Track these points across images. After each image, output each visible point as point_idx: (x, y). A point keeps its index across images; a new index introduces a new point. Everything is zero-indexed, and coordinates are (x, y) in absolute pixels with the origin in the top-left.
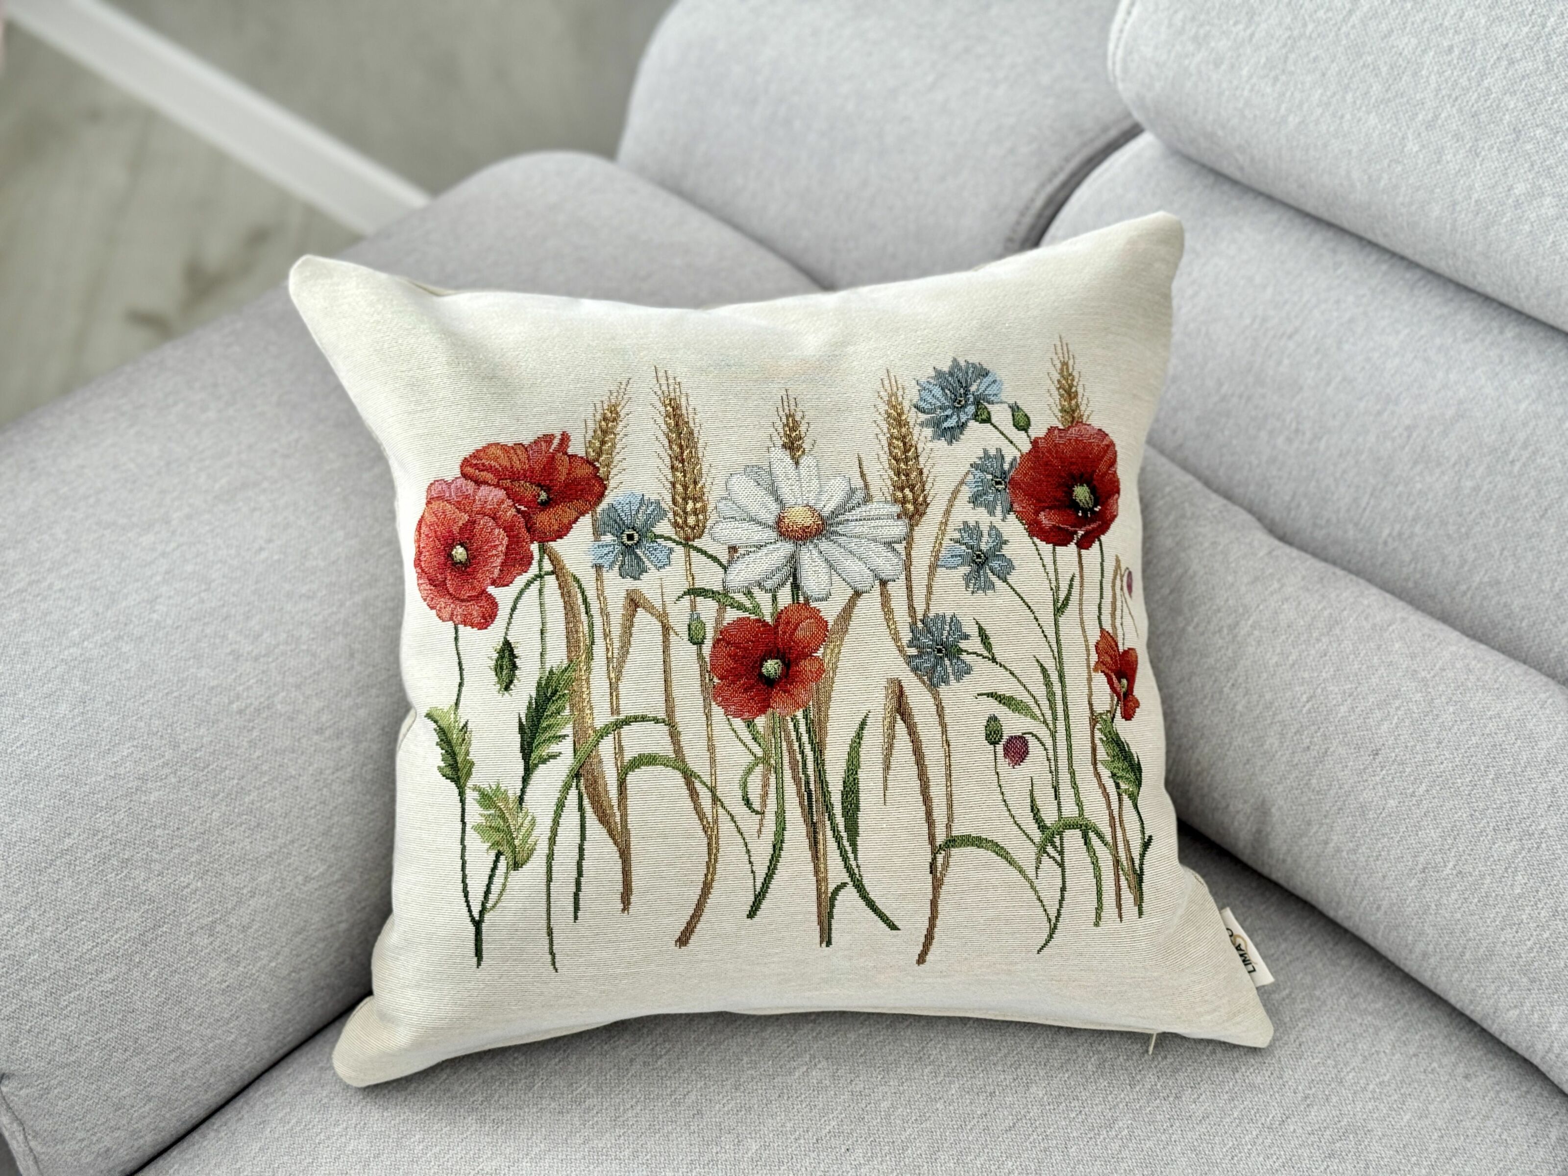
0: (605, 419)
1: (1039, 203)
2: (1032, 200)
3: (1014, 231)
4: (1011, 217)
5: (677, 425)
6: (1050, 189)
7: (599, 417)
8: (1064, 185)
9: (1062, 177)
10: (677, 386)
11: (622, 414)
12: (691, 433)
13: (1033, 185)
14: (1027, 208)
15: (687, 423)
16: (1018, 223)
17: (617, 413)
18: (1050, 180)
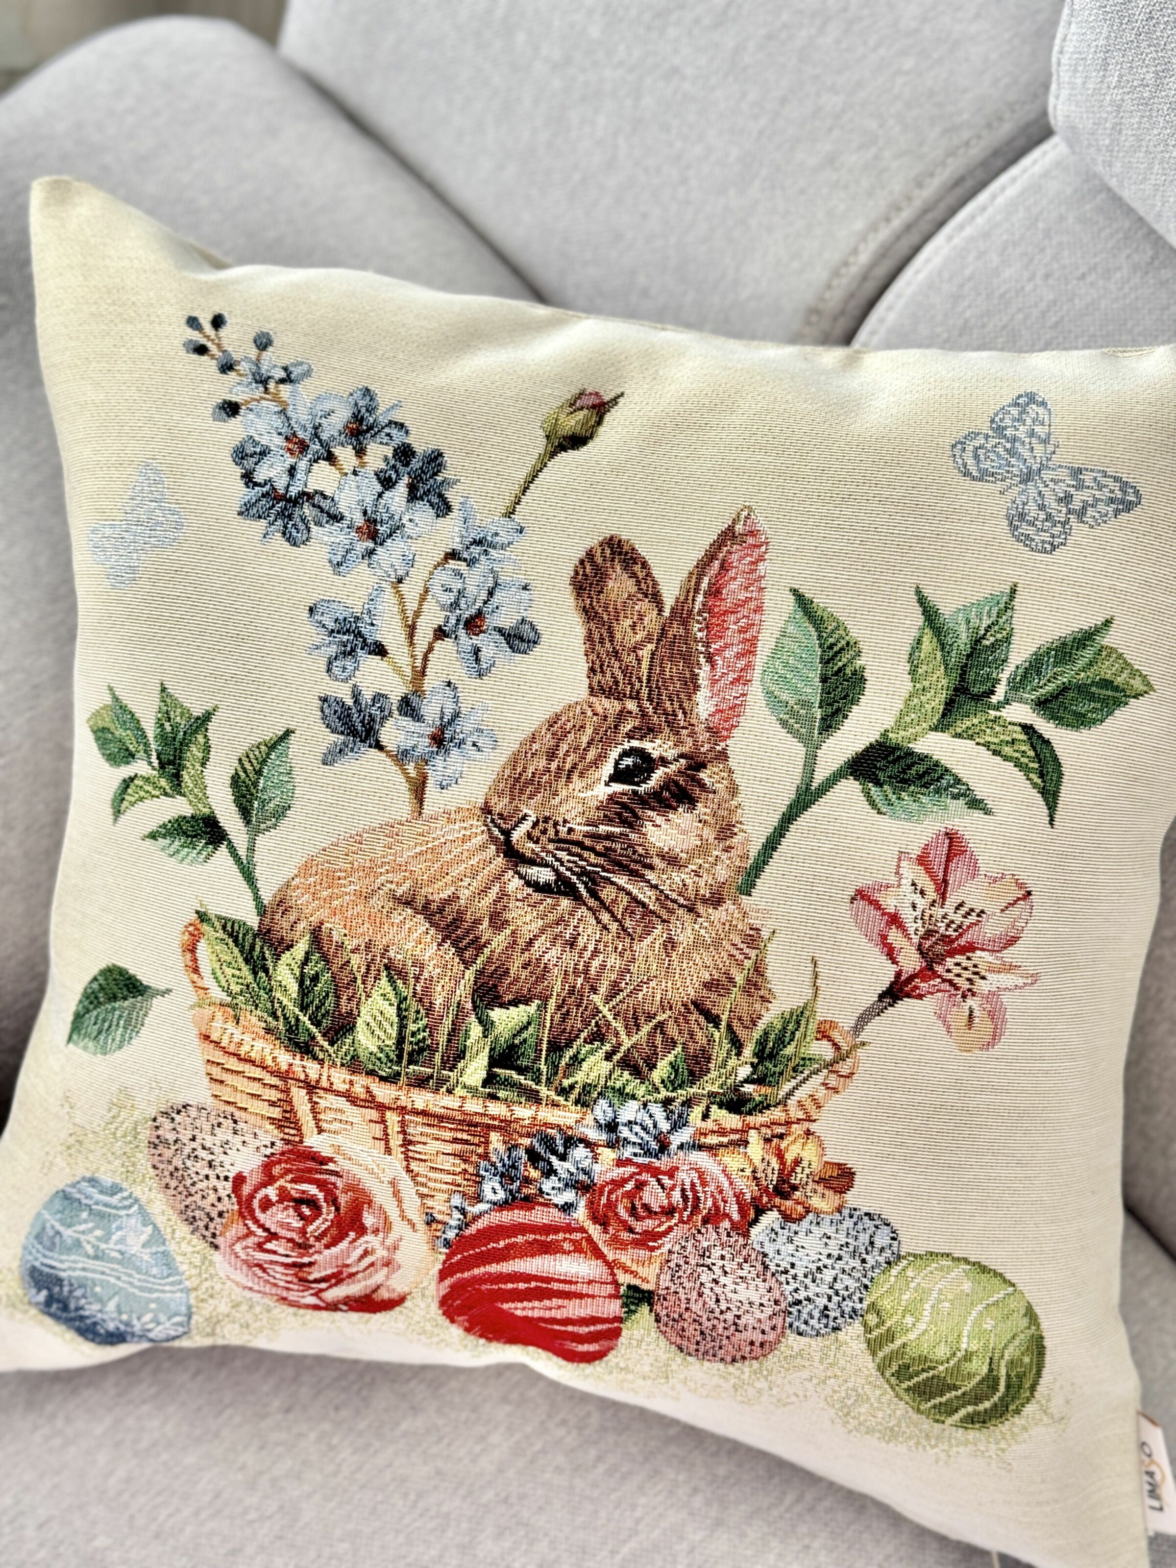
1: (864, 258)
2: (855, 251)
3: (822, 299)
4: (819, 274)
6: (884, 234)
8: (908, 228)
9: (906, 215)
13: (859, 225)
14: (846, 264)
16: (829, 287)
18: (888, 220)
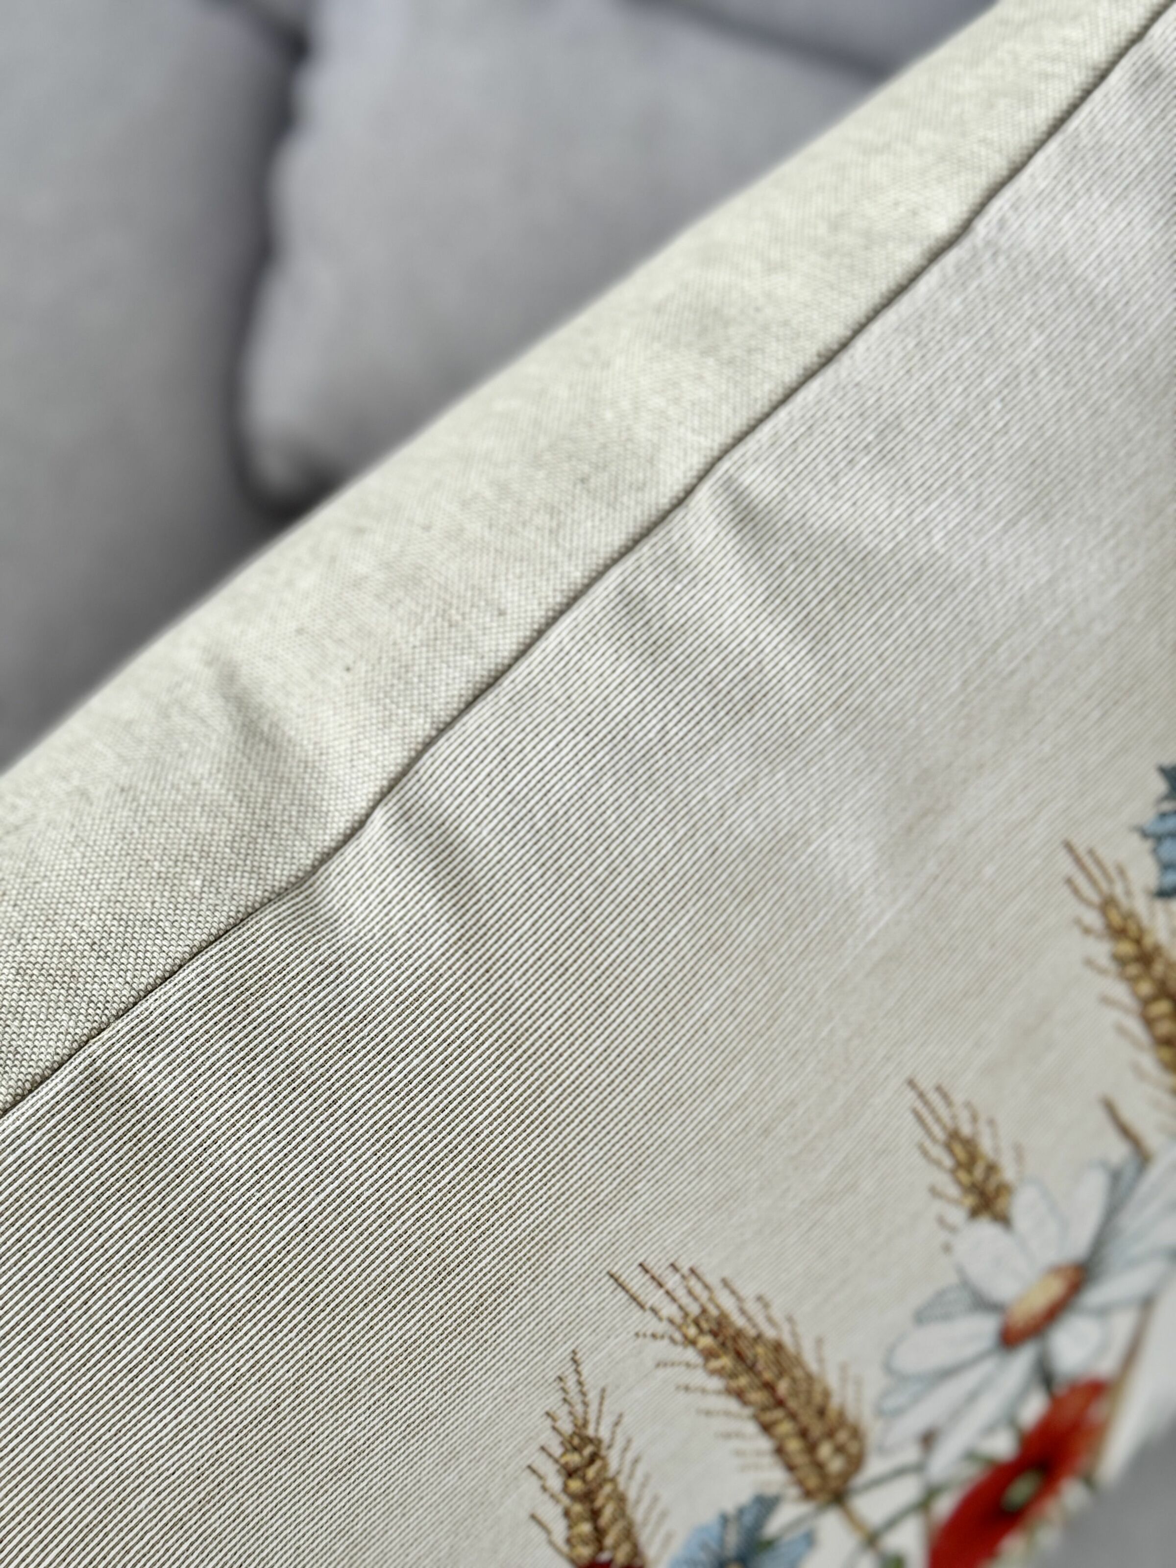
0: (570, 1473)
5: (739, 1356)
7: (555, 1482)
10: (693, 1282)
11: (604, 1433)
12: (778, 1347)
15: (759, 1338)
17: (590, 1440)
